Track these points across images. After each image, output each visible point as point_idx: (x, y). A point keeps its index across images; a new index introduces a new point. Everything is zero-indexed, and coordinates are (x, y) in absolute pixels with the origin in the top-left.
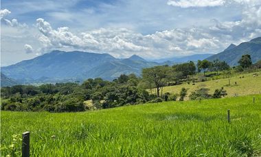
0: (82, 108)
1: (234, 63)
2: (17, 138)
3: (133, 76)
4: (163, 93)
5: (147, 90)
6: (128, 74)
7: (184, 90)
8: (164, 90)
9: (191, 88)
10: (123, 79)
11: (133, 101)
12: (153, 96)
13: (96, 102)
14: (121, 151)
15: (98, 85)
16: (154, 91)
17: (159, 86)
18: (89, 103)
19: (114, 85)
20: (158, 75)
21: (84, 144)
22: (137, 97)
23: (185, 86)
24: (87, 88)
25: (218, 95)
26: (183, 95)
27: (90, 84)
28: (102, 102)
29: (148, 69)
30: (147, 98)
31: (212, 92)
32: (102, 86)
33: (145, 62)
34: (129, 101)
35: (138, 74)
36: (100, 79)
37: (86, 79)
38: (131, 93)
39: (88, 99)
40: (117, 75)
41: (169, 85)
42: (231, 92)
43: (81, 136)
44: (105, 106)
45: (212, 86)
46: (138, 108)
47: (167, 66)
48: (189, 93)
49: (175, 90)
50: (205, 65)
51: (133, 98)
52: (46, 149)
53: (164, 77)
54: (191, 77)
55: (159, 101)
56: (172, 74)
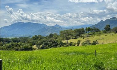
0: (31, 49)
1: (102, 29)
3: (56, 34)
4: (70, 42)
5: (62, 41)
6: (53, 33)
7: (79, 41)
8: (70, 41)
9: (82, 40)
10: (51, 36)
11: (56, 46)
12: (65, 44)
13: (38, 46)
15: (39, 38)
16: (65, 42)
17: (68, 39)
18: (35, 47)
19: (47, 38)
20: (67, 34)
22: (57, 44)
23: (80, 39)
24: (34, 40)
25: (94, 43)
26: (79, 43)
27: (36, 38)
28: (41, 46)
29: (63, 31)
30: (62, 45)
31: (92, 42)
32: (41, 39)
33: (62, 28)
34: (54, 46)
35: (58, 33)
36: (40, 36)
37: (33, 35)
38: (54, 42)
39: (34, 45)
40: (48, 34)
41: (72, 39)
42: (100, 42)
44: (42, 48)
45: (92, 39)
47: (71, 30)
48: (81, 42)
49: (75, 41)
50: (89, 30)
51: (55, 44)
52: (11, 67)
53: (70, 35)
54: (82, 35)
55: (68, 46)
56: (74, 34)
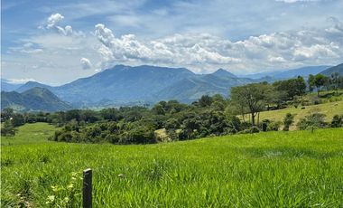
0: (152, 139)
2: (76, 177)
3: (219, 98)
4: (261, 120)
5: (238, 116)
6: (211, 95)
7: (289, 116)
8: (262, 116)
9: (299, 113)
10: (206, 101)
11: (220, 131)
12: (246, 125)
13: (171, 131)
14: (207, 196)
15: (173, 110)
16: (247, 118)
17: (254, 110)
18: (161, 133)
19: (193, 109)
20: (254, 96)
21: (158, 185)
22: (225, 125)
23: (291, 110)
24: (159, 113)
25: (338, 122)
26: (288, 123)
27: (162, 109)
28: (178, 131)
29: (239, 88)
30: (238, 127)
31: (329, 119)
32: (178, 110)
33: (235, 78)
34: (213, 131)
35: (226, 94)
36: (176, 102)
37: (157, 102)
38: (216, 120)
39: (160, 128)
40: (198, 96)
41: (269, 109)
43: (154, 175)
44: (182, 137)
45: (329, 110)
46: (225, 140)
47: (265, 83)
48: (296, 120)
49: (277, 116)
50: (319, 81)
51: (218, 126)
52: (111, 191)
53: (262, 98)
54: (299, 98)
55: (255, 131)
56: (272, 95)
